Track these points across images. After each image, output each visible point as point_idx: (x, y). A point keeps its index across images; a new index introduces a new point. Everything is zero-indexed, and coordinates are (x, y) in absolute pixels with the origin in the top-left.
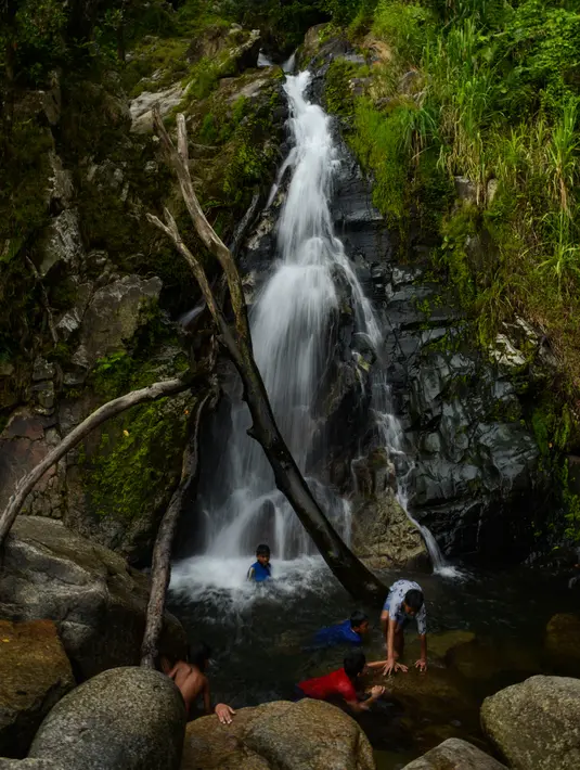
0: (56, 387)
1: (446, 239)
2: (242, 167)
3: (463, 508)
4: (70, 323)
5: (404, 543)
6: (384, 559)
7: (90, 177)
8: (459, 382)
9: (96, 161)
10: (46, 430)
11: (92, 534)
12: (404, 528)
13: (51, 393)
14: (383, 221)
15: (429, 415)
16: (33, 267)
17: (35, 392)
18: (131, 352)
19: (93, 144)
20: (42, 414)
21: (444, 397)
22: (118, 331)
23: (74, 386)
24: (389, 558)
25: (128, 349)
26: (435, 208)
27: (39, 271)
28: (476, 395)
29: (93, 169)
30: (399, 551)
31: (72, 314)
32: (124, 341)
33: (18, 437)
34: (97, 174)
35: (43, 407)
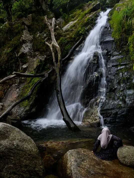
0: (20, 79)
1: (129, 42)
2: (79, 32)
3: (114, 112)
4: (24, 66)
5: (94, 119)
6: (88, 123)
7: (37, 36)
8: (124, 79)
9: (40, 33)
10: (17, 89)
11: (18, 110)
12: (95, 116)
13: (18, 81)
14: (114, 40)
15: (113, 88)
16: (16, 54)
17: (15, 81)
18: (36, 72)
19: (39, 29)
20: (16, 85)
21: (119, 83)
22: (33, 67)
23: (23, 79)
24: (89, 123)
25: (35, 71)
26: (127, 35)
27: (18, 55)
28: (128, 82)
29: (39, 34)
30: (92, 121)
31: (26, 64)
32: (34, 69)
33: (11, 90)
34: (39, 35)
35: (17, 84)
